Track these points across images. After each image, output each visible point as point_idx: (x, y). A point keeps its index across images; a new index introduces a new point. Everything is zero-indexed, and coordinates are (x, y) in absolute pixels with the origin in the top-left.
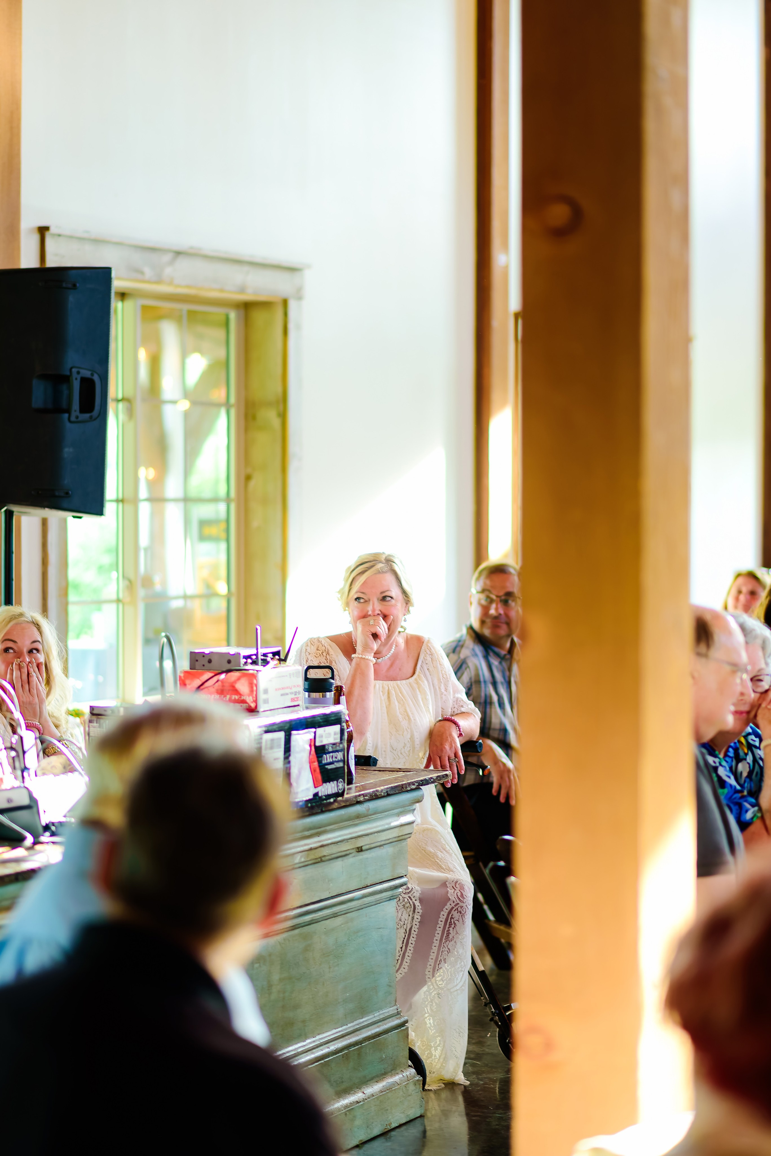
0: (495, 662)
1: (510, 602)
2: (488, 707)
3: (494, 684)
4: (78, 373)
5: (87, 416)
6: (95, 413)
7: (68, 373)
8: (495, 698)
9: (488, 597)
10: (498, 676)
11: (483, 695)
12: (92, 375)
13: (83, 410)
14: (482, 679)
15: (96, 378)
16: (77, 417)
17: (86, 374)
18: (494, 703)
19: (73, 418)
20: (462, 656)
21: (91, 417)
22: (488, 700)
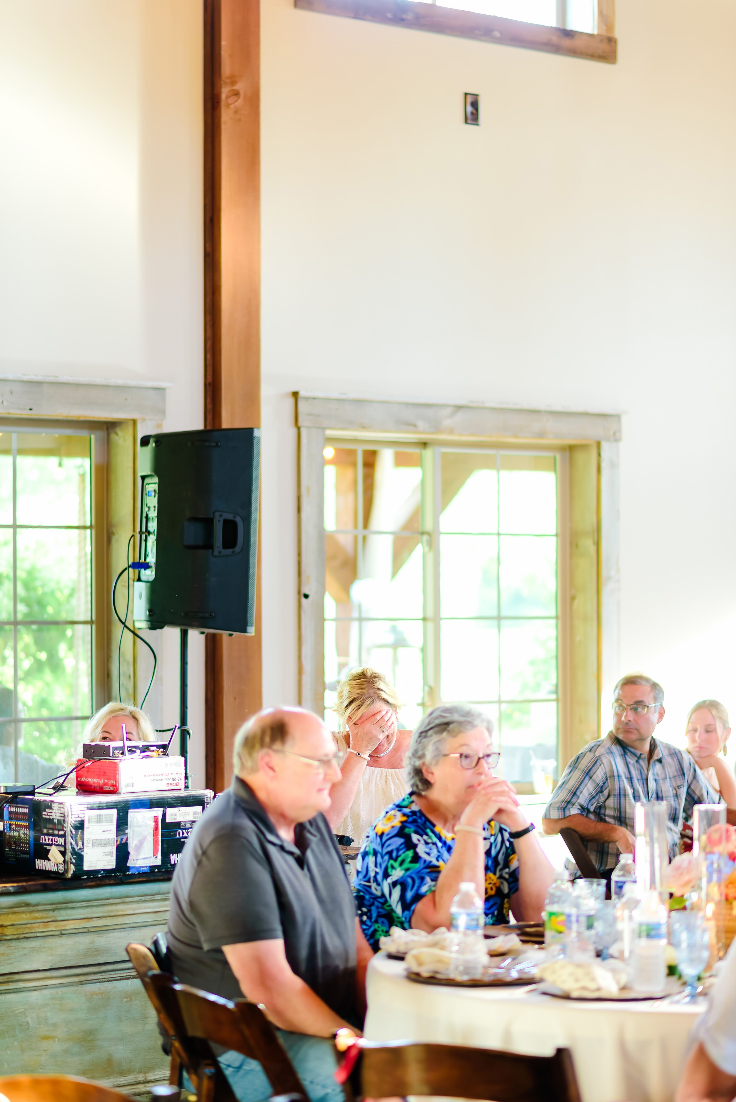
0: (631, 760)
1: (640, 709)
2: (622, 798)
3: (630, 779)
4: (221, 516)
5: (229, 551)
6: (238, 549)
7: (212, 516)
8: (630, 791)
9: (621, 705)
10: (635, 773)
11: (617, 787)
12: (234, 517)
13: (225, 546)
14: (616, 774)
15: (238, 520)
16: (220, 552)
17: (230, 517)
18: (628, 795)
19: (216, 553)
20: (597, 754)
21: (233, 552)
22: (622, 792)
